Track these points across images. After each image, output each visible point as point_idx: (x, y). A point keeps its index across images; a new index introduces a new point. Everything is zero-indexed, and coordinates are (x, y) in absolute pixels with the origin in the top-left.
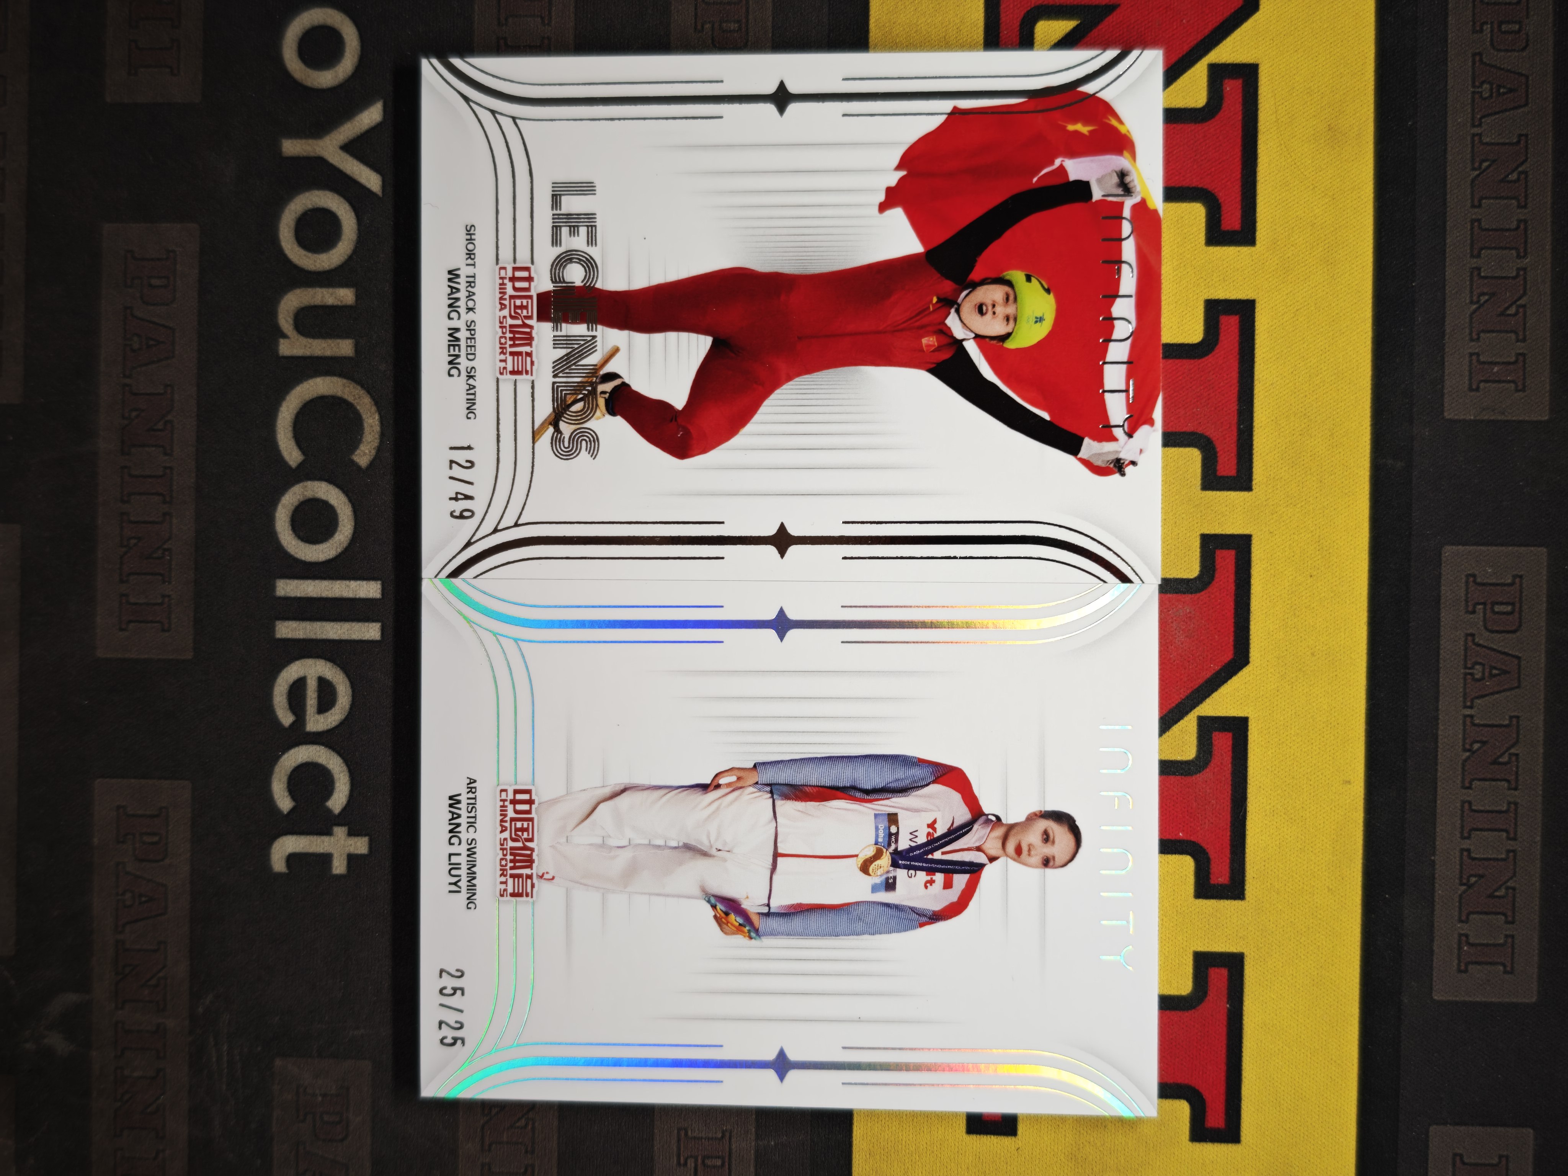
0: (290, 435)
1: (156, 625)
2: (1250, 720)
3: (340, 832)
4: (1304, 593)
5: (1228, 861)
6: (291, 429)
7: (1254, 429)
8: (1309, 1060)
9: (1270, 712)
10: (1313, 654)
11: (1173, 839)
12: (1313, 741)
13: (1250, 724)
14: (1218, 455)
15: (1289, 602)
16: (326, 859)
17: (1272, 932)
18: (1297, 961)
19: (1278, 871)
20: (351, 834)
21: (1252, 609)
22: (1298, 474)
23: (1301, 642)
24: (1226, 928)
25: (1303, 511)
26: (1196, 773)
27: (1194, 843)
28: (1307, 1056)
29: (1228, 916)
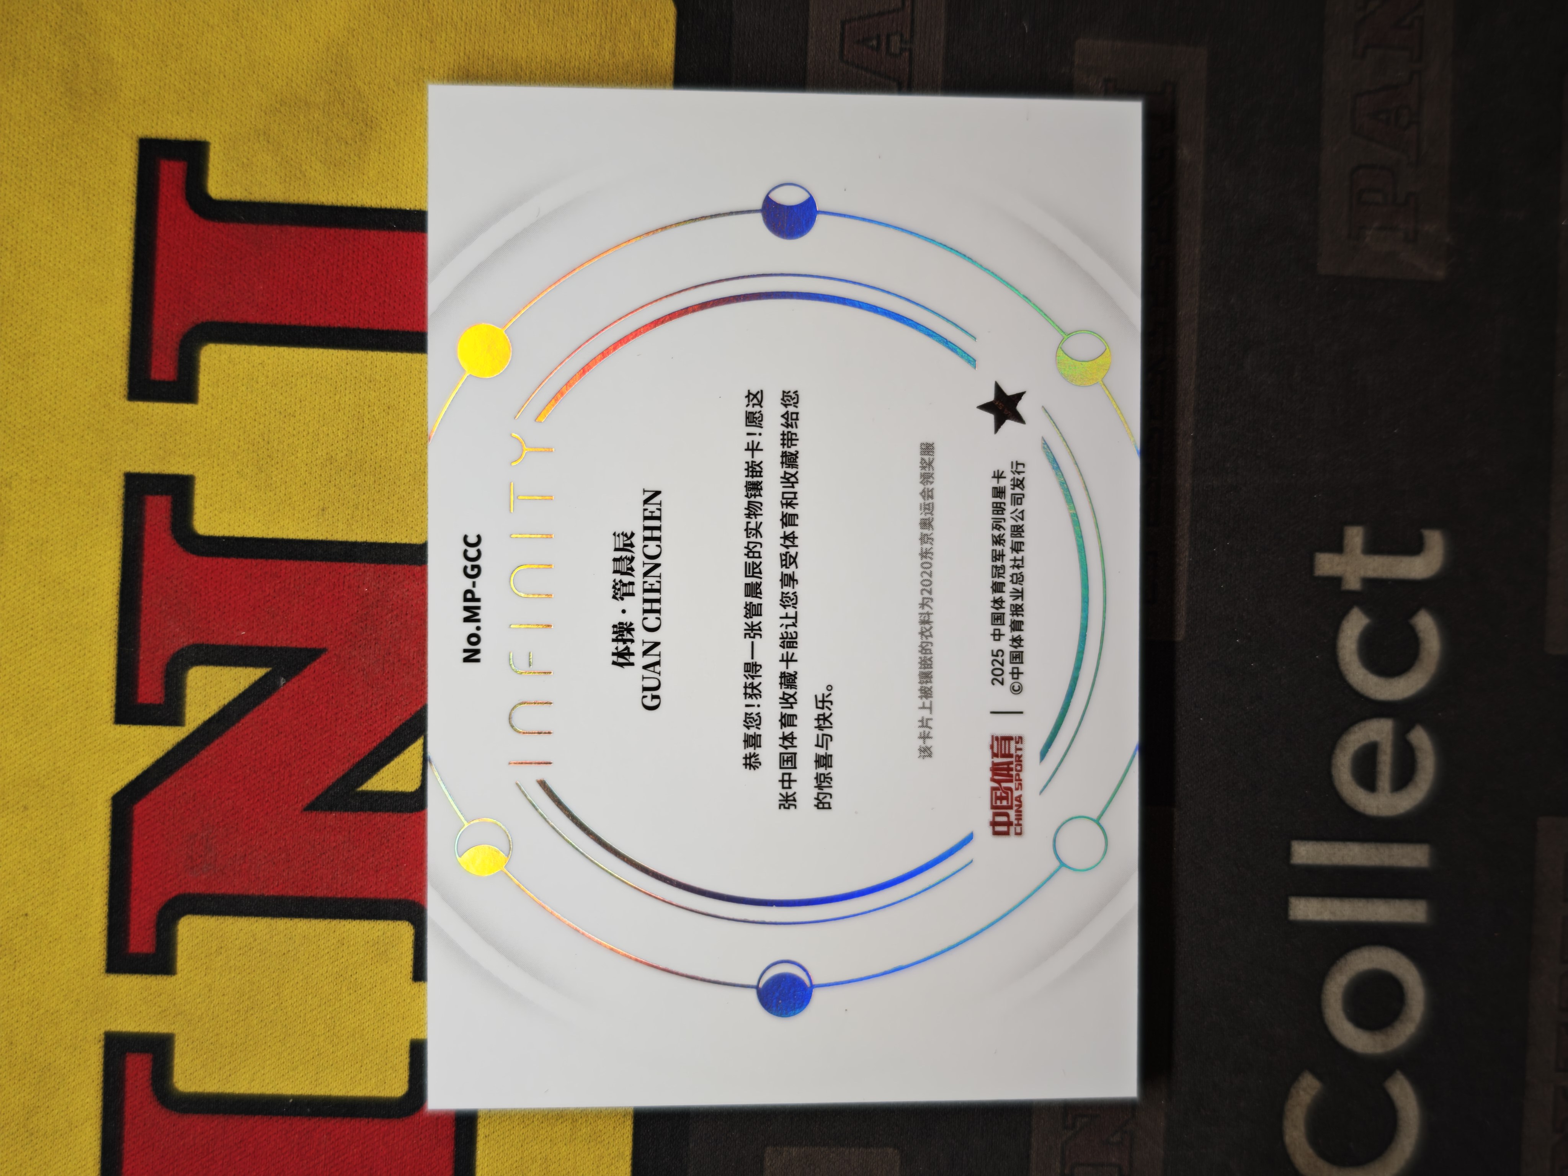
0: (1402, 1115)
2: (113, 720)
3: (1353, 584)
4: (37, 893)
5: (147, 527)
6: (1401, 1123)
7: (101, 1115)
8: (42, 252)
9: (85, 730)
10: (26, 808)
11: (220, 560)
12: (27, 690)
13: (113, 714)
14: (150, 1082)
15: (57, 880)
16: (1373, 548)
17: (88, 428)
18: (55, 388)
19: (78, 512)
20: (1337, 581)
21: (107, 871)
22: (42, 1054)
23: (42, 826)
24: (151, 435)
25: (36, 1003)
26: (189, 647)
27: (194, 553)
28: (45, 257)
29: (149, 452)
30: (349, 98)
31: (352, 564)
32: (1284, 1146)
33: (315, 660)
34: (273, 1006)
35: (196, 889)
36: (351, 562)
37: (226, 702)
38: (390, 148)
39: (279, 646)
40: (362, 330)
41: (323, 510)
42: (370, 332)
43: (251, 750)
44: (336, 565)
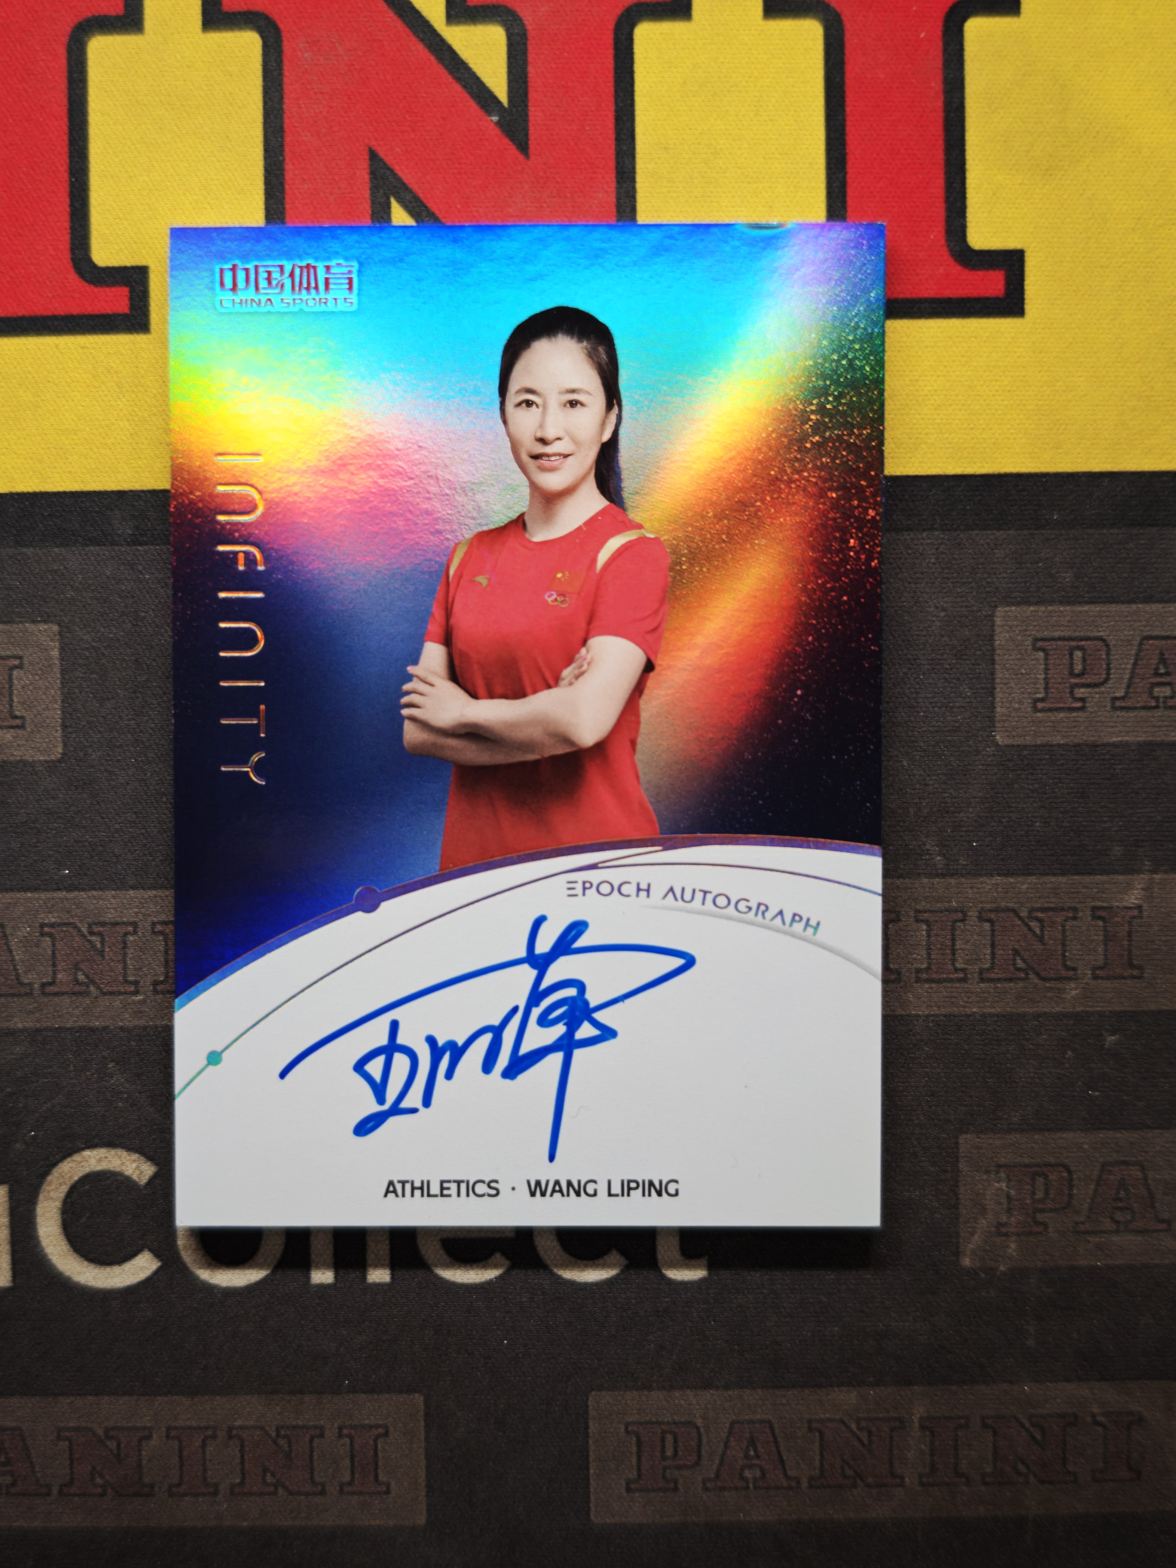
0: (116, 1269)
1: (379, 1445)
6: (108, 1269)
11: (610, 52)
14: (97, 14)
26: (523, 25)
27: (616, 25)
30: (1072, 151)
31: (615, 180)
32: (80, 1150)
33: (518, 148)
34: (175, 128)
35: (287, 47)
36: (617, 178)
37: (472, 65)
38: (1026, 194)
39: (530, 114)
40: (844, 177)
41: (666, 148)
42: (844, 185)
43: (426, 93)
44: (612, 164)
